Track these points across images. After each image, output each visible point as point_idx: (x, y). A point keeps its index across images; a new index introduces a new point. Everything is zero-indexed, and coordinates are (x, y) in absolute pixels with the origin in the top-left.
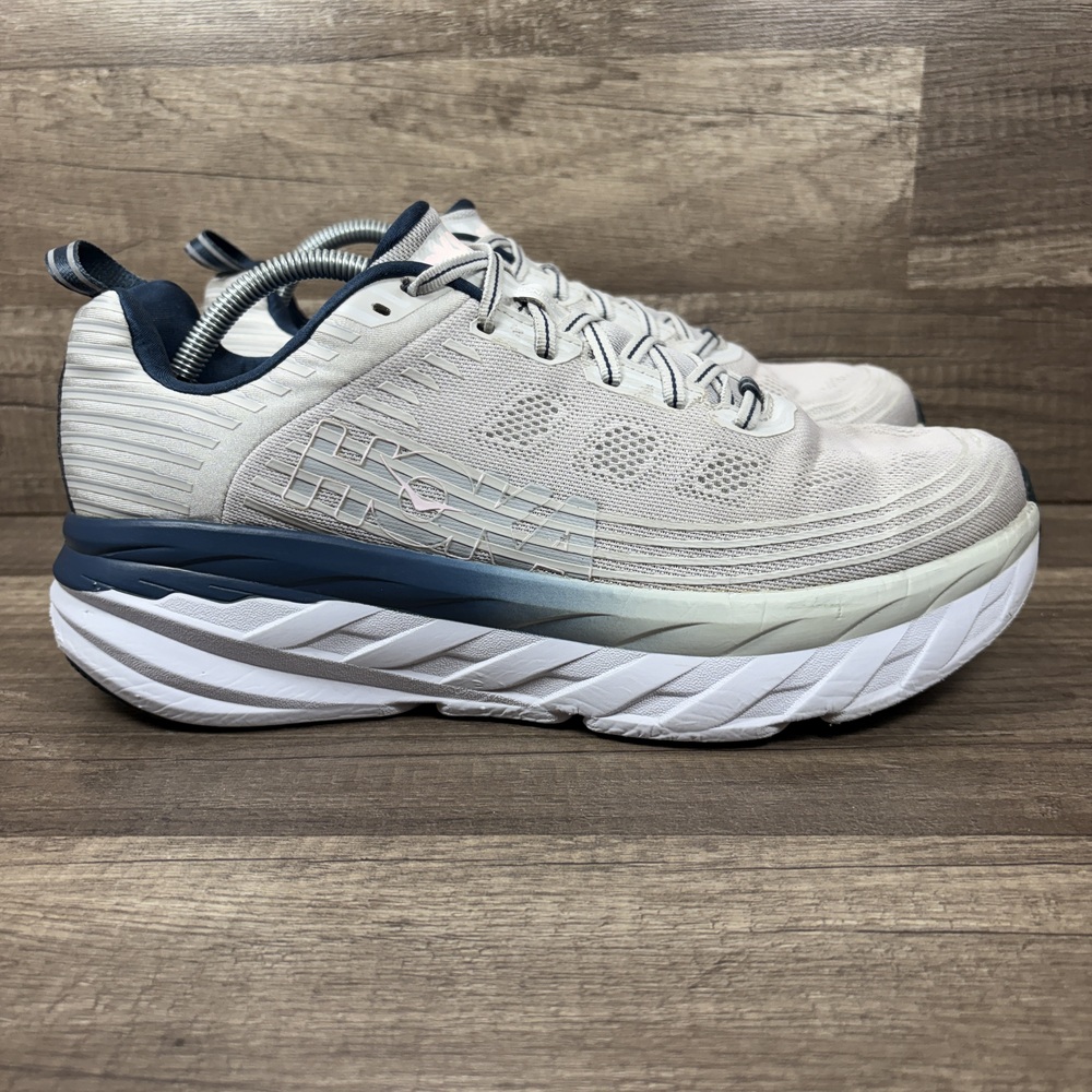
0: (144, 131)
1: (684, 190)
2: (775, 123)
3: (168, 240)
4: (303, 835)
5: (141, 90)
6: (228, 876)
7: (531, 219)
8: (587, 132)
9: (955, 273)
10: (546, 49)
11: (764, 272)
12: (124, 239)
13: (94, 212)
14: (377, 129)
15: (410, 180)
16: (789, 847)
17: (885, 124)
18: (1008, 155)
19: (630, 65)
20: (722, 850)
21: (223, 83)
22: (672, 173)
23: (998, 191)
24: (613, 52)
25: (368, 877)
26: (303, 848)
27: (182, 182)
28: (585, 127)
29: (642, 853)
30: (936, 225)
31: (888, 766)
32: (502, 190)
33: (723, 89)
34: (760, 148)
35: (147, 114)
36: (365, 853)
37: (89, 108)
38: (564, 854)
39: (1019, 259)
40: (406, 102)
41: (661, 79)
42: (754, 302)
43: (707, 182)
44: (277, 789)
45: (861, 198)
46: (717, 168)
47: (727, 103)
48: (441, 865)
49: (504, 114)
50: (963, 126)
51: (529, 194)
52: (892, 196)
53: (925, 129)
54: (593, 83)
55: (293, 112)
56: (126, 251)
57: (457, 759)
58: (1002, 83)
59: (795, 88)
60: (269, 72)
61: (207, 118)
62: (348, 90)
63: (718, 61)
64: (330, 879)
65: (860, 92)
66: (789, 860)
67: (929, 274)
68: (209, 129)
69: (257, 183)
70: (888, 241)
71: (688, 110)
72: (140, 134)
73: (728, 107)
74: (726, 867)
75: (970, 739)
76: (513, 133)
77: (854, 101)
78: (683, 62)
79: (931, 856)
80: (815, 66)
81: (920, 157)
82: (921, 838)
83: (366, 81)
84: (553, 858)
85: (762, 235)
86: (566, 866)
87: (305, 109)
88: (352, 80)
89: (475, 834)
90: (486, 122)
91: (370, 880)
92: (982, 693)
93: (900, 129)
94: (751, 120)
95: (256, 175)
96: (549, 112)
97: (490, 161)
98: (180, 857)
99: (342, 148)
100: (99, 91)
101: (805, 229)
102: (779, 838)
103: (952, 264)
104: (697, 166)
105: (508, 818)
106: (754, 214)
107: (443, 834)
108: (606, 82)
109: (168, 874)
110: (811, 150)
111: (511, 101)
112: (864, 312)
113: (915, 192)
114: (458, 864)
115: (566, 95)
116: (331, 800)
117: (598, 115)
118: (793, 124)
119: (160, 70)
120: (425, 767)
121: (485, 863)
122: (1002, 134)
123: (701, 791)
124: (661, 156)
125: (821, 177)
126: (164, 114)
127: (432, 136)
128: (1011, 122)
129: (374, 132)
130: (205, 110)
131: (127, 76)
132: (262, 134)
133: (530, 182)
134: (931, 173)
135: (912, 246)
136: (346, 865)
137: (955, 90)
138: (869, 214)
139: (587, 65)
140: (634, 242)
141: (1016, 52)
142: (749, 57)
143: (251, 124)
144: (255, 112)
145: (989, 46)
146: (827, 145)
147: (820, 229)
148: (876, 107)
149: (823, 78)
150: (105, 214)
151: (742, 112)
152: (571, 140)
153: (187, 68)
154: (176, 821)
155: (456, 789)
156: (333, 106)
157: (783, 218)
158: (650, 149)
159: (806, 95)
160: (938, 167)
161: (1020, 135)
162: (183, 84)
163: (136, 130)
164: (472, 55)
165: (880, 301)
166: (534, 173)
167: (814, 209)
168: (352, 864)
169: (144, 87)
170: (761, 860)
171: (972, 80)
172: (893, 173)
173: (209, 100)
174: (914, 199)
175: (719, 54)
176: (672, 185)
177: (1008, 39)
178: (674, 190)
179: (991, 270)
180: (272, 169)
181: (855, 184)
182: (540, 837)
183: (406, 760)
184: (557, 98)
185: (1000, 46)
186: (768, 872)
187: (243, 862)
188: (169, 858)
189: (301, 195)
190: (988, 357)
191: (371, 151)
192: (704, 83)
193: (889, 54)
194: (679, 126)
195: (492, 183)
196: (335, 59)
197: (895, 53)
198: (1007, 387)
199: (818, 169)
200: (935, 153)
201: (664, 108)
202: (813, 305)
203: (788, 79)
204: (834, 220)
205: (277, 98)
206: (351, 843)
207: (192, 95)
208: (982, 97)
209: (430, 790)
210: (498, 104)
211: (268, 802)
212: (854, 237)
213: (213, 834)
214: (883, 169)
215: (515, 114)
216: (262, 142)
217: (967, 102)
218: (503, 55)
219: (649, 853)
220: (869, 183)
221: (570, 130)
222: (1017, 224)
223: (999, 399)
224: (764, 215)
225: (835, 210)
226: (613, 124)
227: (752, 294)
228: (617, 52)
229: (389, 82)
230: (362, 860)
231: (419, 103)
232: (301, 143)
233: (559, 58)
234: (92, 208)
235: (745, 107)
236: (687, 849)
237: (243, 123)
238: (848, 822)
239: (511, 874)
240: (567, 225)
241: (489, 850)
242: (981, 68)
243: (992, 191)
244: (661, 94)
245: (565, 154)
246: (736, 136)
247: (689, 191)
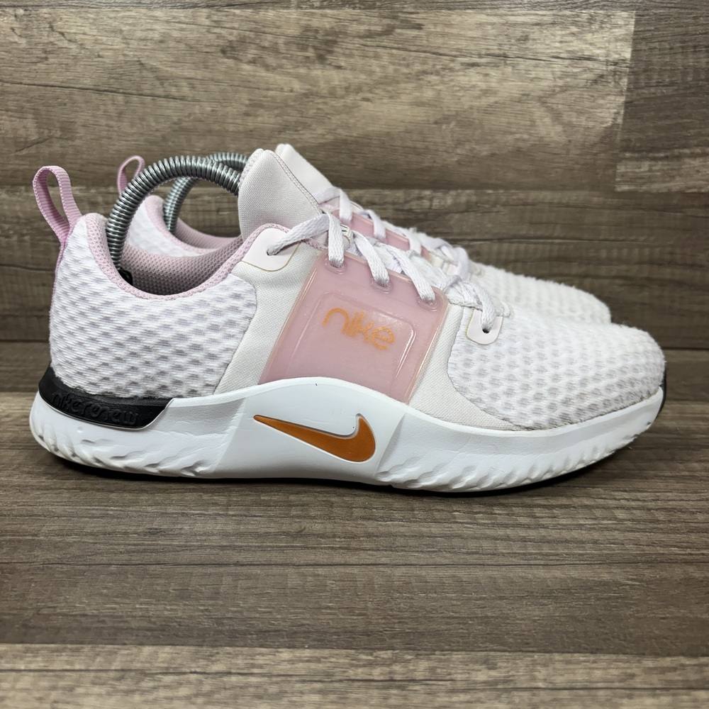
0: (49, 56)
1: (454, 113)
2: (523, 65)
3: (67, 139)
4: (142, 644)
5: (48, 26)
6: (71, 689)
7: (340, 131)
8: (383, 67)
9: (650, 180)
10: (354, 4)
11: (510, 176)
12: (34, 137)
13: (11, 116)
14: (226, 60)
15: (250, 100)
16: (558, 665)
17: (605, 69)
18: (694, 94)
19: (417, 18)
20: (500, 667)
21: (110, 21)
22: (445, 101)
23: (684, 120)
24: (404, 8)
25: (195, 692)
26: (142, 659)
27: (78, 97)
28: (383, 63)
29: (432, 670)
30: (638, 145)
31: (630, 582)
32: (318, 109)
33: (485, 38)
34: (511, 83)
35: (52, 43)
36: (194, 665)
37: (7, 38)
38: (366, 670)
39: (698, 171)
40: (248, 41)
41: (438, 29)
42: (502, 197)
43: (471, 108)
44: (124, 596)
45: (584, 123)
46: (479, 97)
47: (488, 49)
48: (259, 680)
49: (322, 52)
50: (661, 72)
51: (338, 112)
52: (607, 122)
53: (633, 73)
54: (388, 31)
55: (163, 45)
56: (35, 146)
57: (275, 570)
58: (691, 41)
59: (539, 39)
60: (145, 14)
61: (98, 47)
62: (204, 30)
63: (482, 18)
64: (162, 693)
65: (586, 44)
66: (560, 680)
67: (632, 180)
68: (99, 56)
69: (135, 99)
70: (602, 156)
71: (459, 53)
72: (46, 58)
73: (488, 52)
74: (506, 686)
75: (691, 557)
76: (328, 67)
77: (582, 50)
78: (455, 17)
79: (680, 678)
80: (553, 24)
81: (629, 94)
82: (669, 659)
83: (218, 24)
84: (356, 675)
85: (510, 148)
86: (367, 683)
87: (172, 44)
88: (207, 22)
89: (289, 648)
90: (308, 57)
91: (196, 695)
92: (693, 513)
93: (615, 72)
94: (505, 62)
95: (135, 92)
96: (355, 51)
97: (310, 87)
98: (33, 666)
99: (200, 74)
100: (16, 25)
101: (542, 145)
102: (547, 655)
103: (649, 174)
104: (463, 96)
105: (318, 631)
106: (506, 133)
107: (262, 646)
108: (398, 31)
109: (19, 685)
110: (548, 86)
111: (327, 42)
112: (583, 208)
113: (624, 119)
114: (274, 679)
115: (369, 39)
116: (168, 607)
117: (392, 55)
118: (536, 66)
119: (62, 10)
120: (248, 577)
121: (297, 679)
122: (690, 79)
123: (479, 607)
124: (437, 87)
125: (554, 106)
126: (65, 44)
127: (267, 67)
128: (697, 70)
129: (224, 63)
130: (96, 42)
131: (37, 14)
132: (138, 61)
133: (338, 103)
134: (636, 106)
135: (621, 160)
136: (176, 678)
137: (656, 45)
138: (589, 135)
139: (385, 17)
140: (415, 151)
141: (702, 18)
142: (506, 15)
143: (131, 53)
144: (134, 44)
145: (682, 13)
146: (560, 83)
147: (553, 145)
148: (598, 55)
149: (560, 32)
150: (19, 118)
151: (499, 56)
152: (371, 73)
153: (83, 10)
154: (34, 628)
155: (273, 600)
156: (193, 42)
157: (526, 136)
158: (429, 82)
159: (548, 45)
160: (642, 102)
161: (702, 80)
162: (80, 22)
163: (43, 55)
164: (299, 7)
165: (595, 199)
166: (342, 97)
167: (549, 130)
168: (182, 677)
169: (50, 23)
170: (534, 679)
171: (669, 38)
172: (608, 105)
173: (99, 34)
174: (623, 125)
175: (484, 12)
176: (445, 109)
177: (696, 9)
178: (446, 113)
179: (678, 179)
180: (146, 88)
181: (580, 113)
182: (344, 652)
183: (232, 569)
184: (362, 41)
185: (691, 14)
186: (542, 693)
187: (87, 674)
188: (23, 668)
189: (168, 108)
190: (671, 243)
191: (221, 77)
192: (471, 34)
193: (609, 16)
194: (452, 65)
195: (311, 103)
196: (195, 6)
197: (614, 15)
198: (685, 265)
199: (553, 101)
200: (640, 91)
201: (441, 51)
202: (546, 201)
203: (533, 32)
204: (563, 139)
205: (151, 35)
206: (184, 653)
207: (87, 30)
208: (675, 51)
209: (252, 601)
210: (316, 44)
211: (115, 609)
212: (578, 152)
213: (64, 642)
214: (601, 102)
215: (330, 52)
216: (139, 67)
217: (665, 54)
218: (321, 7)
219: (439, 671)
220: (591, 112)
221: (370, 66)
222: (698, 146)
223: (678, 273)
224: (512, 133)
225: (565, 131)
226: (402, 62)
227: (501, 191)
228: (407, 8)
229: (236, 25)
230: (191, 673)
231: (258, 41)
232: (168, 69)
233: (363, 11)
234: (10, 113)
235: (501, 52)
236: (471, 666)
237: (125, 52)
238: (604, 640)
239: (320, 692)
240: (366, 136)
241: (301, 665)
242: (676, 29)
243: (680, 121)
244: (439, 41)
245: (366, 84)
246: (494, 74)
247: (457, 114)
